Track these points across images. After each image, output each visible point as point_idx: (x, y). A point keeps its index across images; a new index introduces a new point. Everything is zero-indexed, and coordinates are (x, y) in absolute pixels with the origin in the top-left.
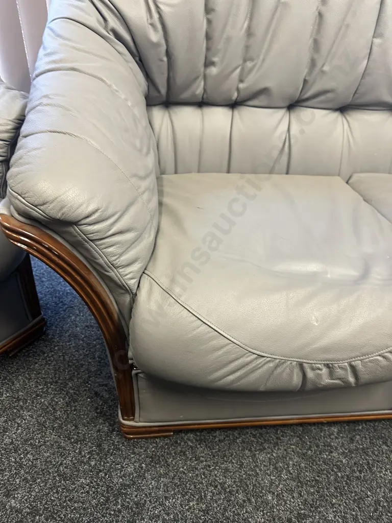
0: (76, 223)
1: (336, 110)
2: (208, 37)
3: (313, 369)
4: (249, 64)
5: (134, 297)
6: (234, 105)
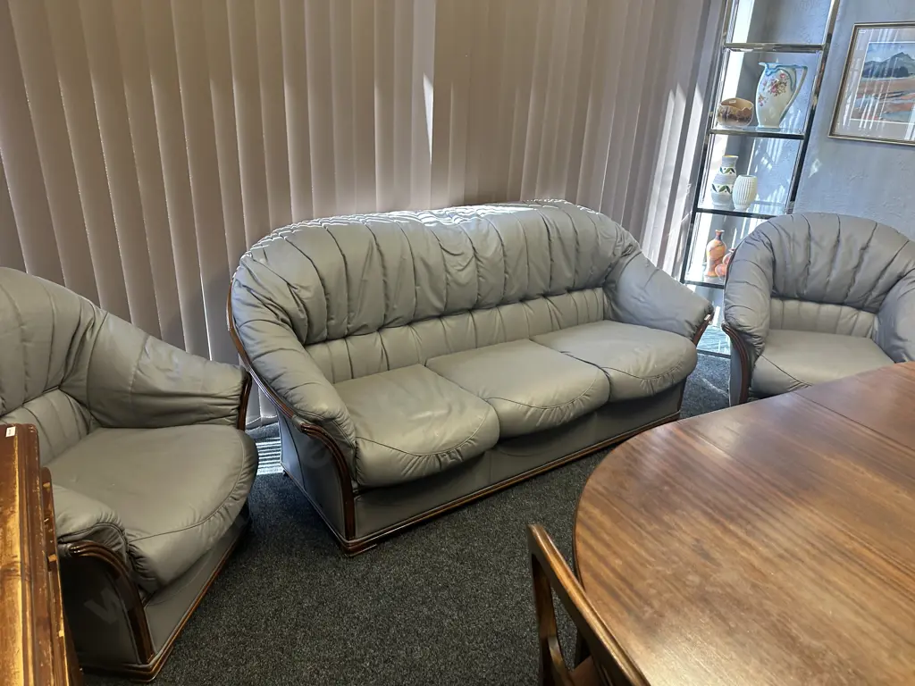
0: (334, 419)
1: (405, 325)
3: (442, 457)
4: (352, 314)
5: (357, 449)
6: (345, 337)
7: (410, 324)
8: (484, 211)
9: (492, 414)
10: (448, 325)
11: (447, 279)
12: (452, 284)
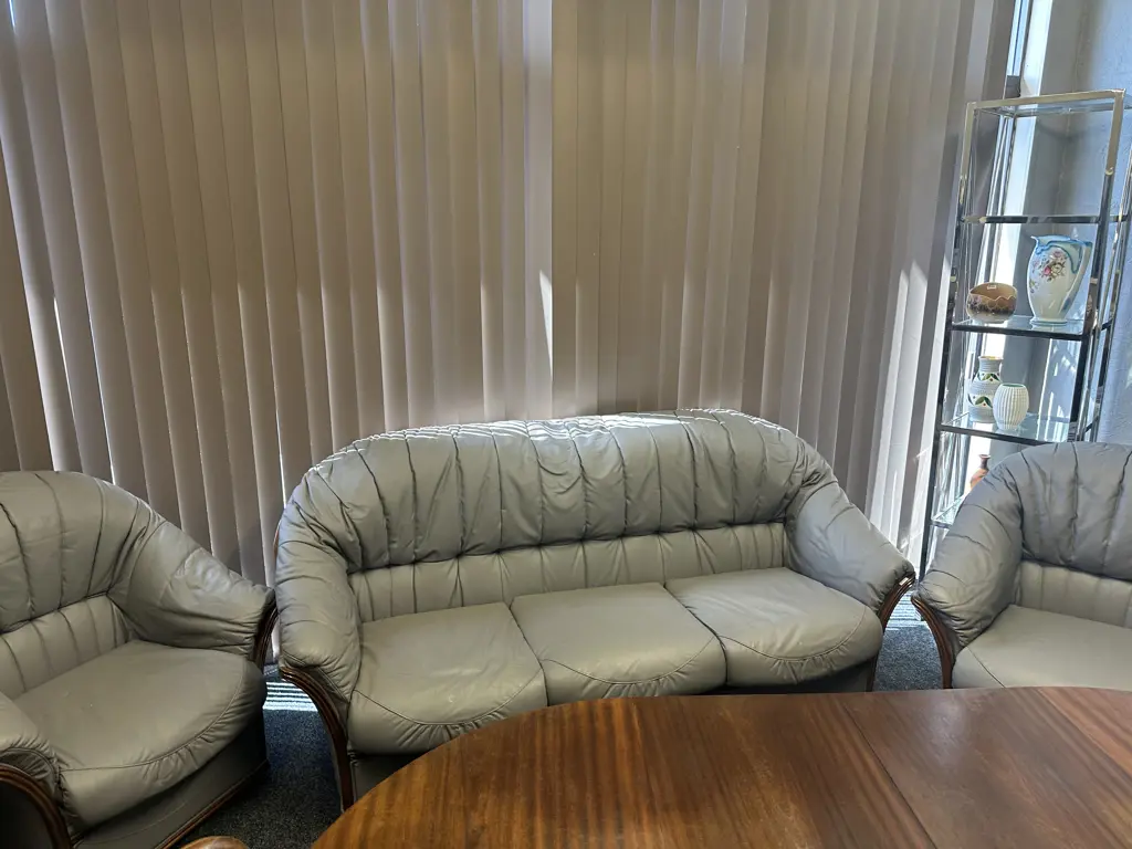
0: (319, 666)
1: (493, 553)
2: (388, 528)
3: (454, 728)
4: (420, 538)
5: (349, 704)
6: (414, 563)
7: (498, 551)
8: (615, 423)
9: (538, 683)
10: (549, 557)
11: (543, 502)
12: (548, 509)
